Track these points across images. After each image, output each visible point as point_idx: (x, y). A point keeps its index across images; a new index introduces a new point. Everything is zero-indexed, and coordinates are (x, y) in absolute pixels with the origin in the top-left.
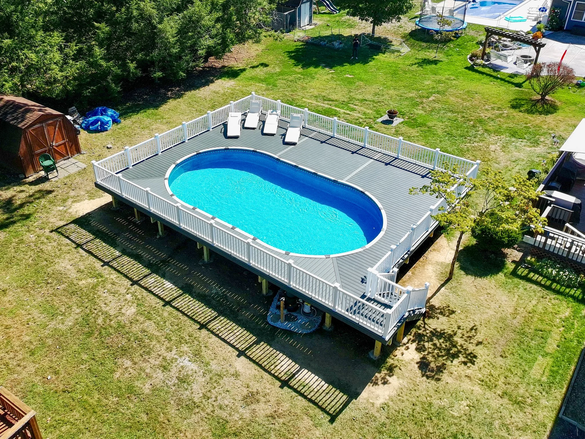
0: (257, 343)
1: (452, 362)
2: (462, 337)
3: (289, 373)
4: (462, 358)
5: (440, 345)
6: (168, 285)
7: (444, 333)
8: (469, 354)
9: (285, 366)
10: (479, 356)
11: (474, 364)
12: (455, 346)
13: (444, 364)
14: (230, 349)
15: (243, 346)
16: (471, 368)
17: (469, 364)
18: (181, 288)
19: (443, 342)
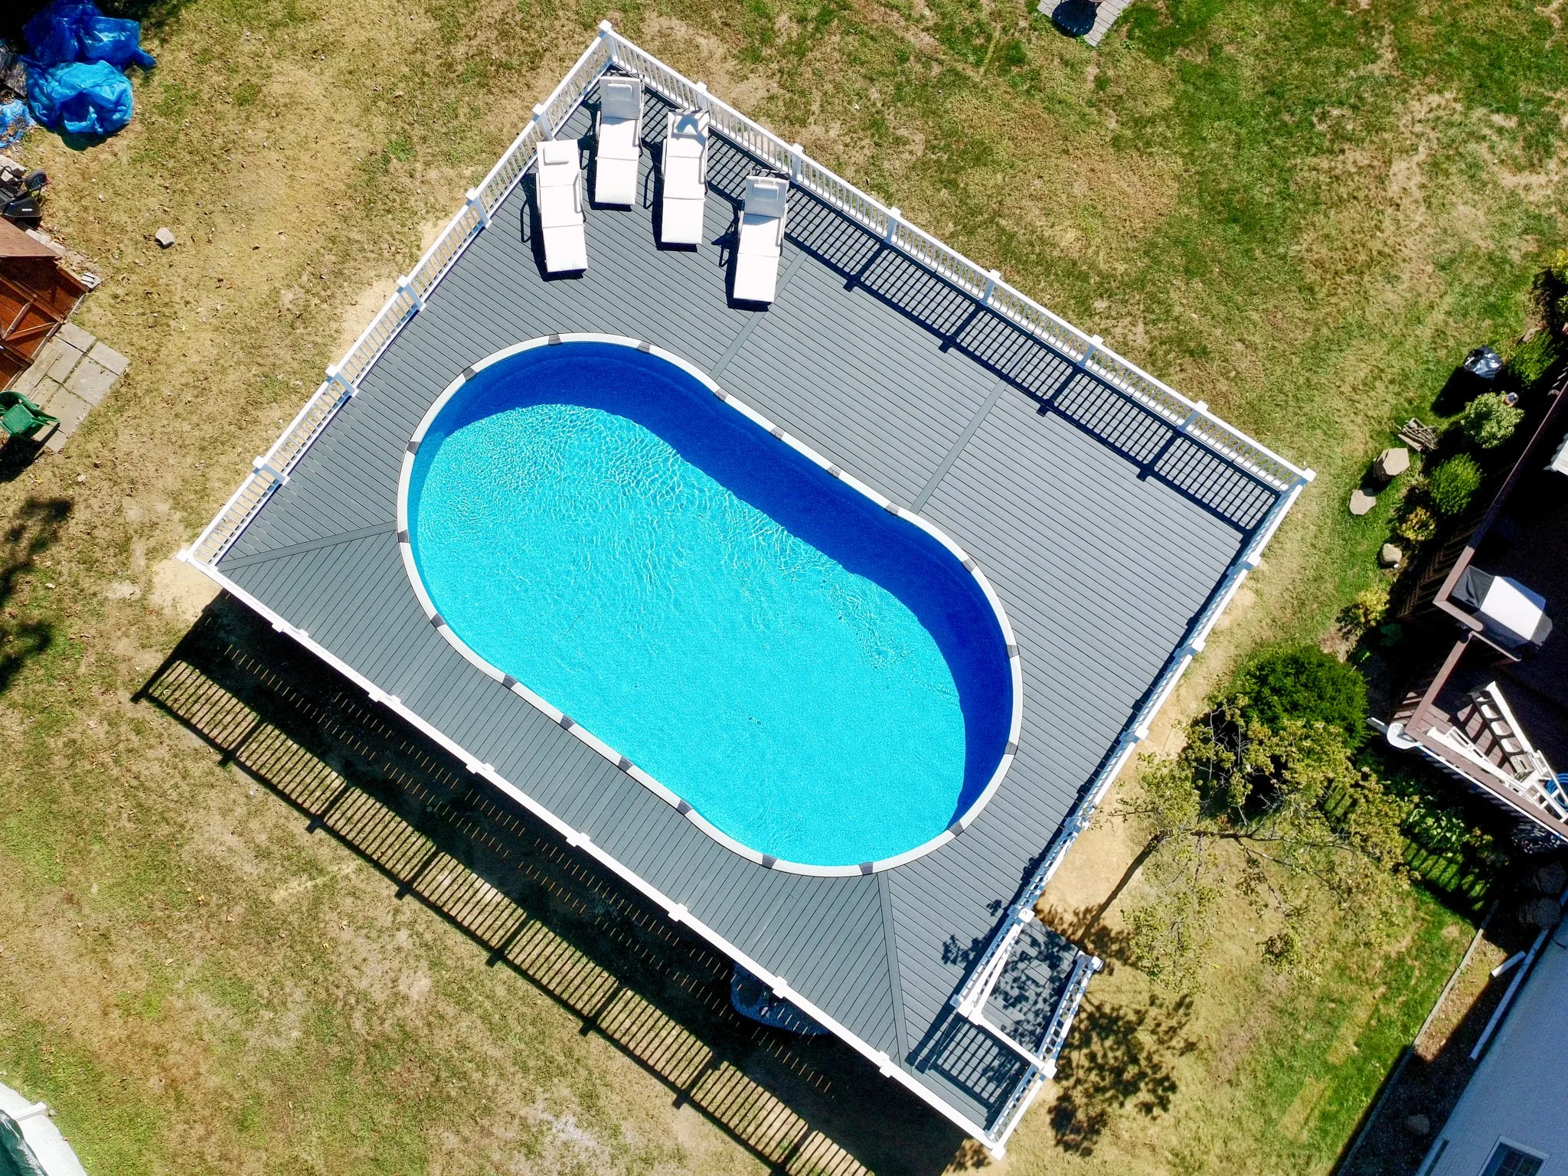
0: (713, 1065)
1: (1122, 1105)
2: (1153, 1032)
3: (785, 1143)
4: (1144, 1095)
5: (1105, 1056)
6: (489, 893)
7: (1118, 1018)
8: (1160, 1082)
9: (777, 1125)
10: (1182, 1088)
11: (1165, 1109)
12: (1134, 1060)
13: (1103, 1113)
14: (659, 1086)
15: (685, 1076)
16: (1159, 1121)
17: (1156, 1111)
18: (521, 902)
19: (1111, 1049)
